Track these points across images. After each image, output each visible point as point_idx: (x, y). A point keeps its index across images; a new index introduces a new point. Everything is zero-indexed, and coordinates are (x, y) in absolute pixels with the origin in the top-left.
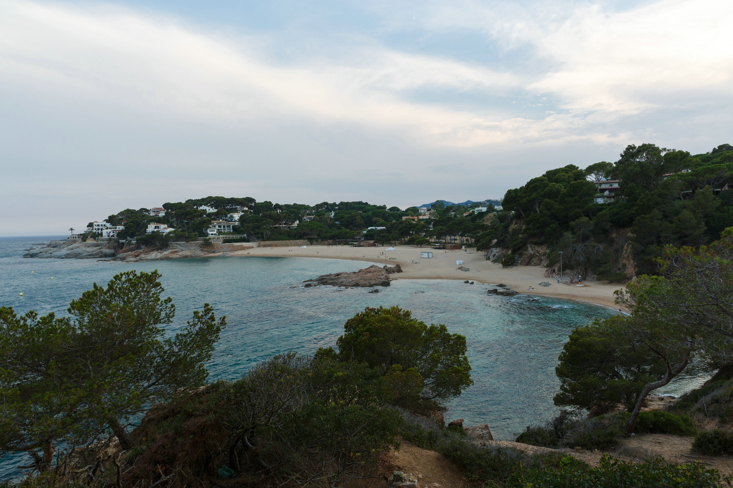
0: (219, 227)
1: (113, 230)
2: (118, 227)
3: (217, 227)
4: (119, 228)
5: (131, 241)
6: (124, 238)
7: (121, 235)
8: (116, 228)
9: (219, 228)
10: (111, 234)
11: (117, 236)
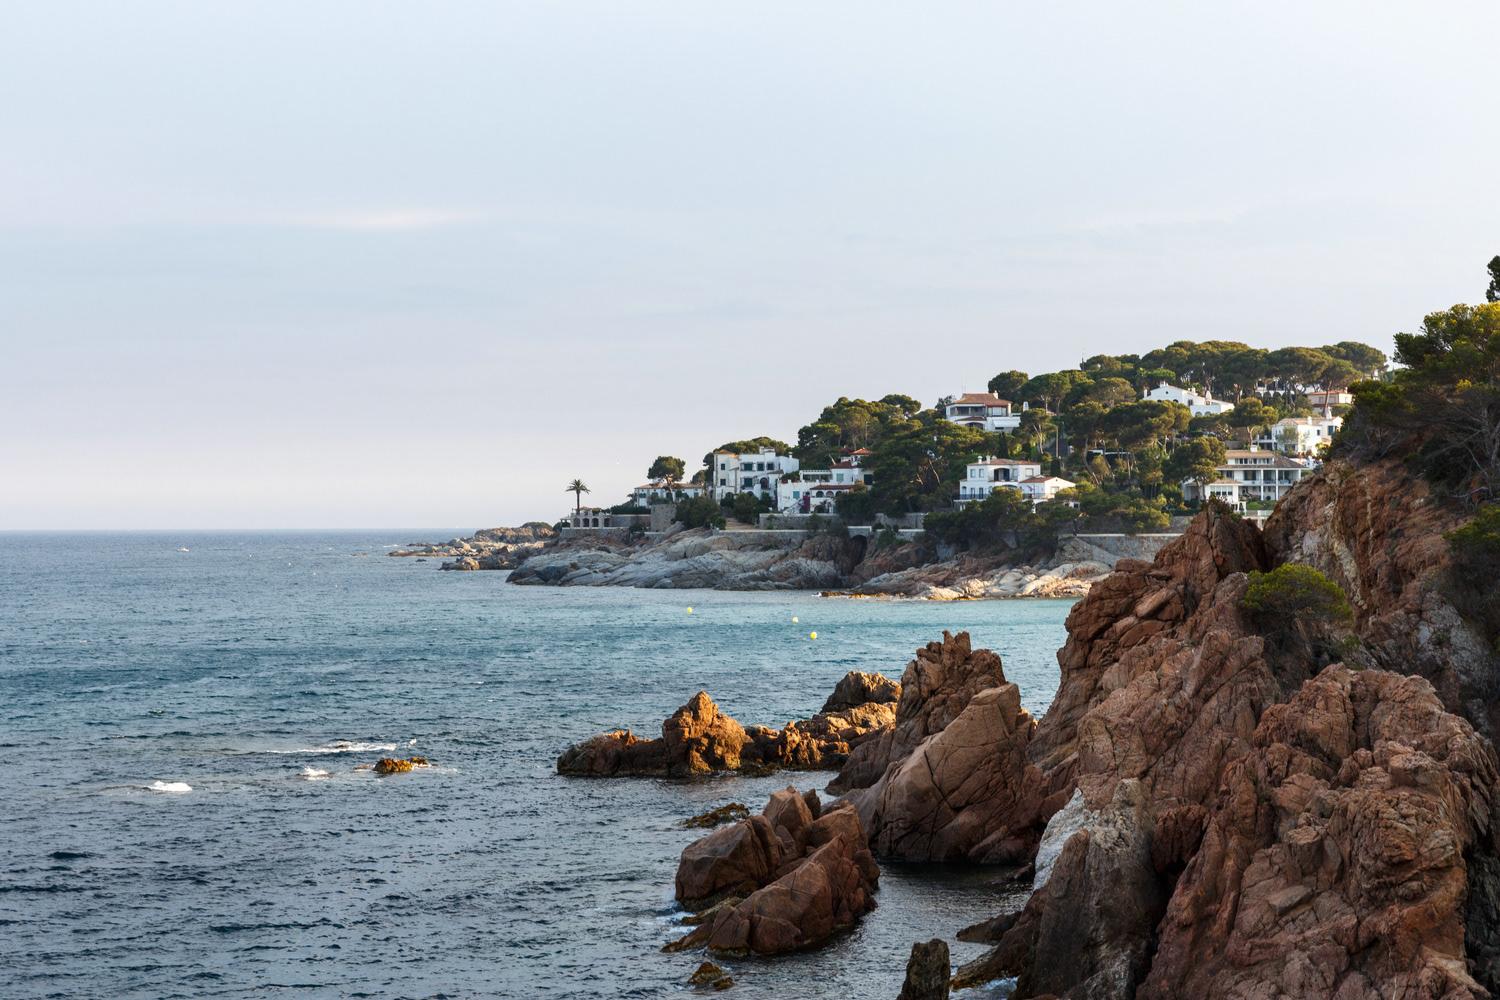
0: (1246, 479)
1: (817, 483)
2: (835, 472)
3: (1239, 476)
4: (840, 477)
5: (896, 528)
6: (868, 518)
7: (852, 504)
8: (826, 478)
9: (1248, 483)
10: (815, 501)
11: (838, 509)
